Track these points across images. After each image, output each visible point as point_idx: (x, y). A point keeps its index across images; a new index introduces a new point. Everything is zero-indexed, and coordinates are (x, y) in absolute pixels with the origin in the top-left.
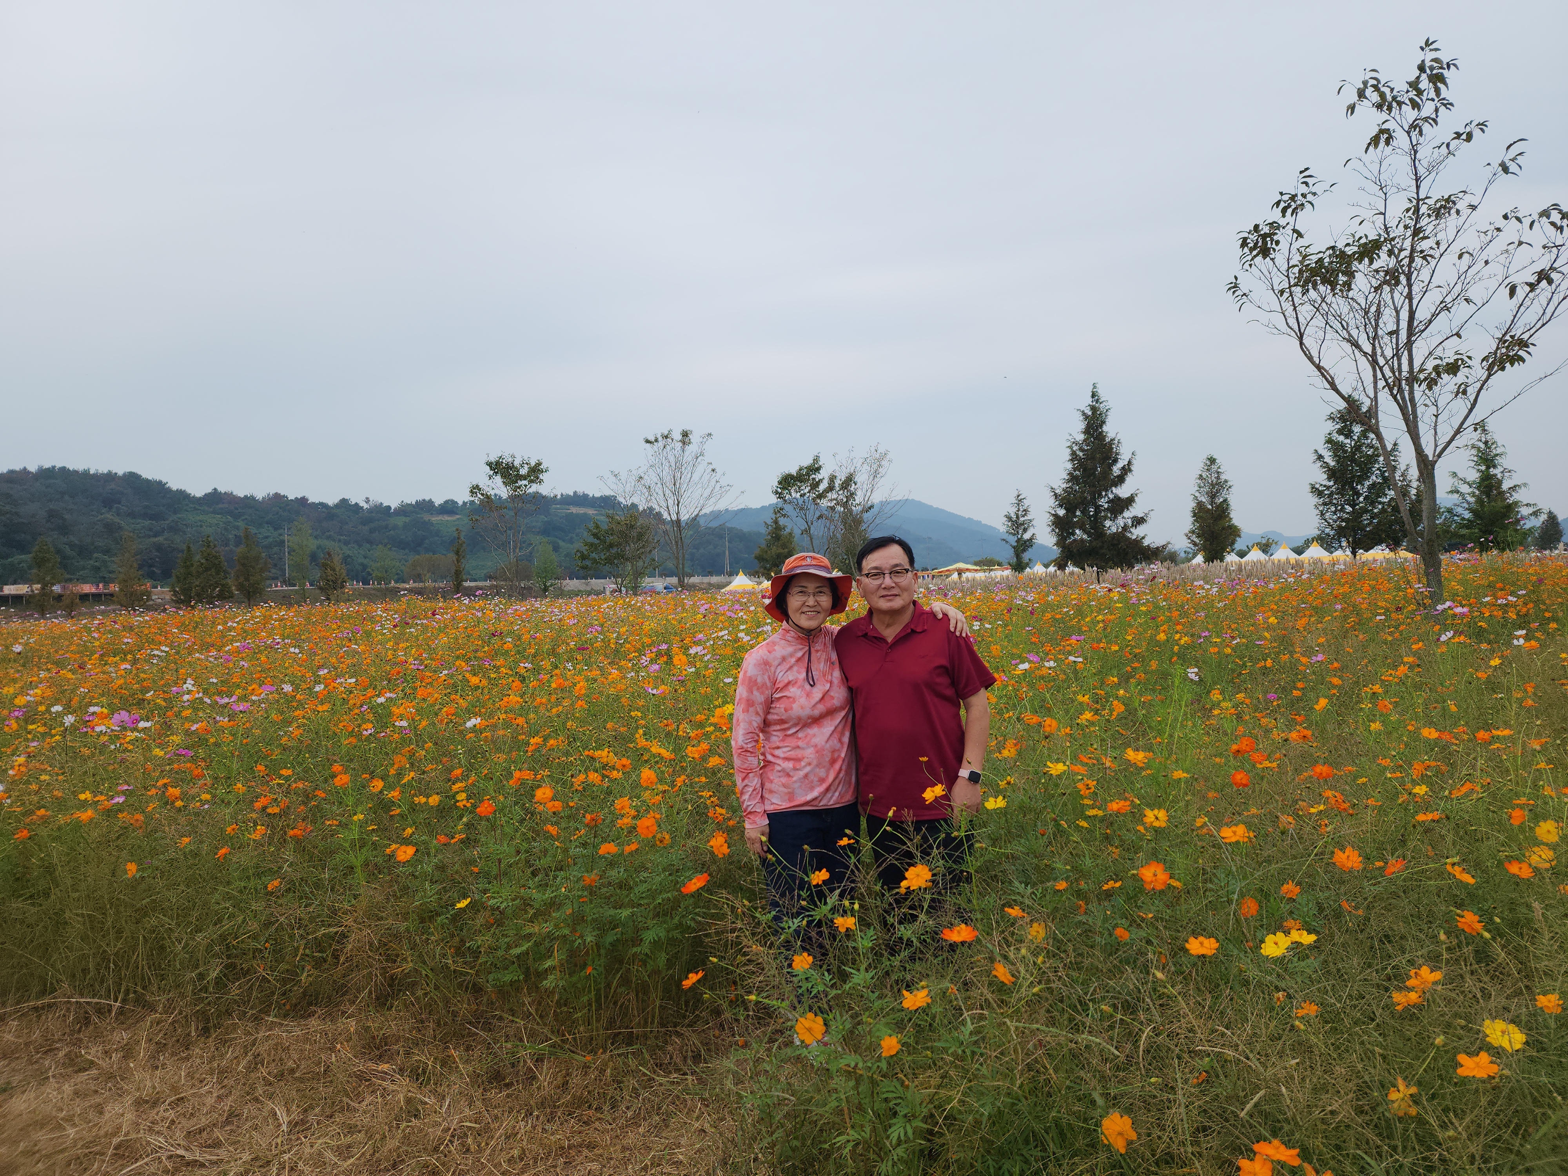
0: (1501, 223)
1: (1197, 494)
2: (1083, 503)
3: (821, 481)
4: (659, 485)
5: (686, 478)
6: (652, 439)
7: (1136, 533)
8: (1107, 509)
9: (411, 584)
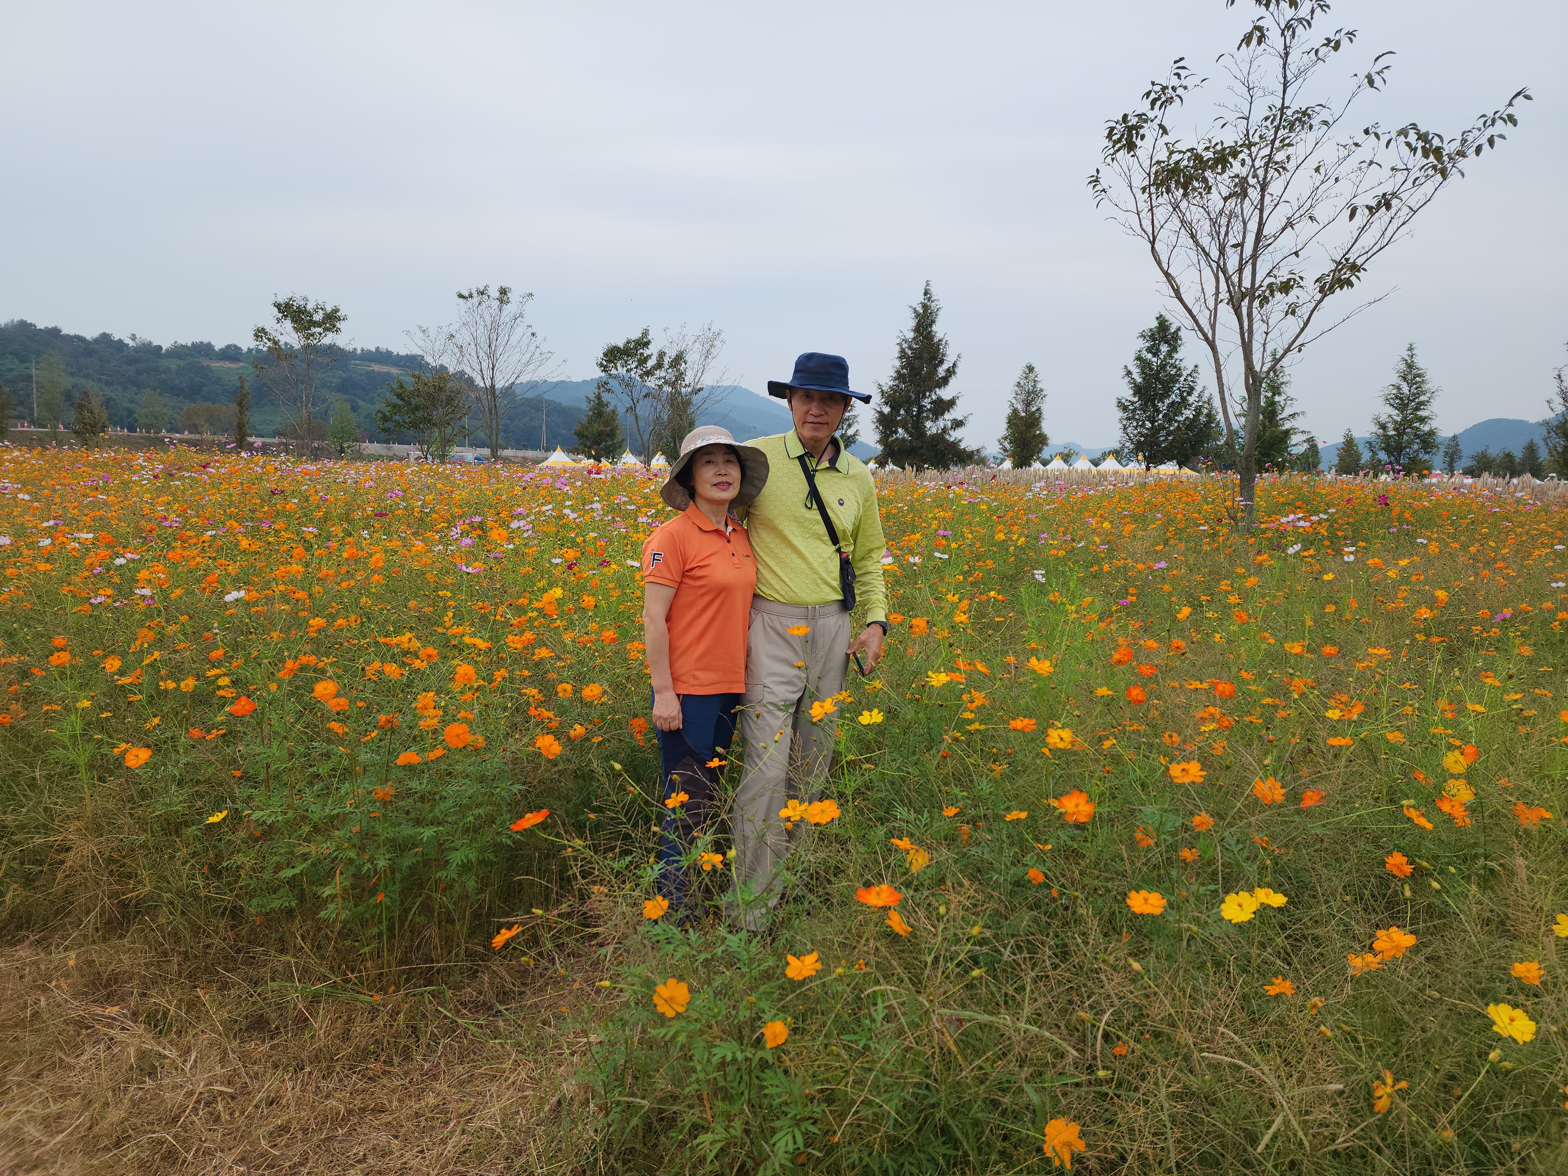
0: (1360, 137)
1: (1014, 401)
2: (907, 402)
3: (649, 357)
4: (473, 346)
5: (502, 340)
6: (466, 294)
7: (954, 435)
8: (929, 410)
9: (186, 435)
